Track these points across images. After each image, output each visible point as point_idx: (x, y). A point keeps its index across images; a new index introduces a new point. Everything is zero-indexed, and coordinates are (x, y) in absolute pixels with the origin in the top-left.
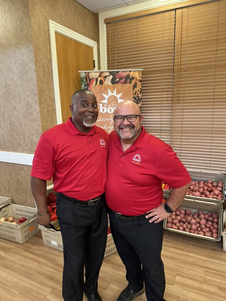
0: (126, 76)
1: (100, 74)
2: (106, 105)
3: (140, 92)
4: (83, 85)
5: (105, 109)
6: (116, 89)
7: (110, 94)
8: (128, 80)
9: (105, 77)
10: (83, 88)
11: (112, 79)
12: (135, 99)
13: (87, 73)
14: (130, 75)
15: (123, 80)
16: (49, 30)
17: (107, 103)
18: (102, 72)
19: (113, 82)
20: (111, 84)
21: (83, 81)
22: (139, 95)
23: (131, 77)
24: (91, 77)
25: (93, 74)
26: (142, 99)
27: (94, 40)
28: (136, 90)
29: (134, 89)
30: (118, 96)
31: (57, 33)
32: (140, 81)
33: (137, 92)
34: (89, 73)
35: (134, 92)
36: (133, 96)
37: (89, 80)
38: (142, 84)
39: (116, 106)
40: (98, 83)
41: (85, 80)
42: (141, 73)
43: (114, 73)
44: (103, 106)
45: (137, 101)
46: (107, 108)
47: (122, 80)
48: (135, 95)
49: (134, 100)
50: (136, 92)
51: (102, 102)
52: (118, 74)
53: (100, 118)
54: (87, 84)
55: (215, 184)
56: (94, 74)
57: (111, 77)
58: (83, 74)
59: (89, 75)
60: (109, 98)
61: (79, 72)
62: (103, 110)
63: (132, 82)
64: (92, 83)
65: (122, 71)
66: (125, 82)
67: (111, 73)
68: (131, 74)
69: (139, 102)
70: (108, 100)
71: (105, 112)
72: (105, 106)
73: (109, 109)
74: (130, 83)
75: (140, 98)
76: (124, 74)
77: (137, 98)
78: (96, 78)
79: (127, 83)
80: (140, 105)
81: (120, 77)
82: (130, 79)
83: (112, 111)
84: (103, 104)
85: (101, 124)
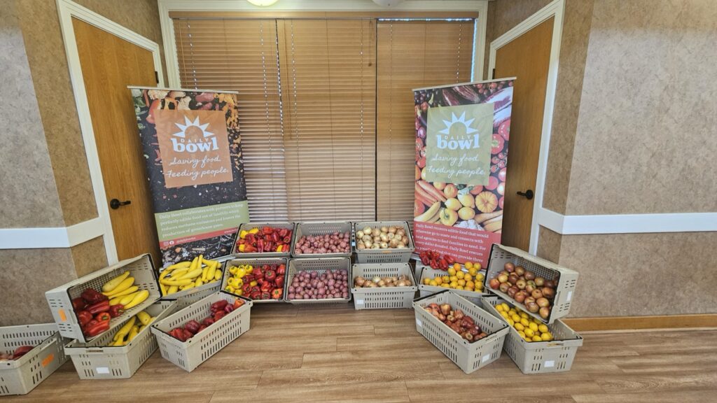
0: (213, 101)
1: (168, 93)
2: (183, 141)
3: (236, 123)
4: (139, 108)
5: (183, 146)
6: (198, 117)
8: (217, 106)
10: (138, 113)
11: (190, 103)
12: (231, 133)
13: (143, 91)
14: (218, 99)
15: (209, 105)
16: (57, 12)
17: (184, 137)
18: (171, 91)
19: (192, 106)
20: (189, 109)
21: (137, 102)
22: (237, 128)
23: (220, 101)
24: (152, 97)
25: (156, 92)
26: (240, 132)
27: (154, 41)
28: (232, 120)
29: (227, 119)
30: (203, 127)
31: (76, 21)
32: (236, 108)
33: (233, 122)
34: (148, 91)
35: (228, 123)
36: (228, 129)
37: (148, 101)
38: (239, 112)
39: (201, 142)
40: (167, 106)
41: (141, 101)
42: (235, 97)
43: (193, 94)
44: (179, 142)
45: (234, 136)
46: (185, 144)
47: (206, 105)
48: (230, 127)
49: (229, 133)
50: (231, 123)
51: (174, 135)
52: (200, 96)
53: (175, 160)
54: (146, 107)
55: (341, 236)
56: (158, 92)
57: (188, 99)
58: (136, 91)
59: (149, 93)
60: (187, 129)
61: (129, 87)
62: (179, 147)
63: (223, 109)
64: (156, 107)
65: (205, 93)
66: (213, 108)
67: (187, 94)
68: (222, 98)
69: (236, 137)
70: (186, 133)
71: (182, 150)
73: (188, 146)
74: (220, 109)
76: (211, 97)
77: (233, 131)
78: (162, 100)
79: (215, 110)
80: (238, 141)
81: (203, 100)
82: (220, 104)
83: (195, 149)
84: (179, 140)
85: (178, 169)
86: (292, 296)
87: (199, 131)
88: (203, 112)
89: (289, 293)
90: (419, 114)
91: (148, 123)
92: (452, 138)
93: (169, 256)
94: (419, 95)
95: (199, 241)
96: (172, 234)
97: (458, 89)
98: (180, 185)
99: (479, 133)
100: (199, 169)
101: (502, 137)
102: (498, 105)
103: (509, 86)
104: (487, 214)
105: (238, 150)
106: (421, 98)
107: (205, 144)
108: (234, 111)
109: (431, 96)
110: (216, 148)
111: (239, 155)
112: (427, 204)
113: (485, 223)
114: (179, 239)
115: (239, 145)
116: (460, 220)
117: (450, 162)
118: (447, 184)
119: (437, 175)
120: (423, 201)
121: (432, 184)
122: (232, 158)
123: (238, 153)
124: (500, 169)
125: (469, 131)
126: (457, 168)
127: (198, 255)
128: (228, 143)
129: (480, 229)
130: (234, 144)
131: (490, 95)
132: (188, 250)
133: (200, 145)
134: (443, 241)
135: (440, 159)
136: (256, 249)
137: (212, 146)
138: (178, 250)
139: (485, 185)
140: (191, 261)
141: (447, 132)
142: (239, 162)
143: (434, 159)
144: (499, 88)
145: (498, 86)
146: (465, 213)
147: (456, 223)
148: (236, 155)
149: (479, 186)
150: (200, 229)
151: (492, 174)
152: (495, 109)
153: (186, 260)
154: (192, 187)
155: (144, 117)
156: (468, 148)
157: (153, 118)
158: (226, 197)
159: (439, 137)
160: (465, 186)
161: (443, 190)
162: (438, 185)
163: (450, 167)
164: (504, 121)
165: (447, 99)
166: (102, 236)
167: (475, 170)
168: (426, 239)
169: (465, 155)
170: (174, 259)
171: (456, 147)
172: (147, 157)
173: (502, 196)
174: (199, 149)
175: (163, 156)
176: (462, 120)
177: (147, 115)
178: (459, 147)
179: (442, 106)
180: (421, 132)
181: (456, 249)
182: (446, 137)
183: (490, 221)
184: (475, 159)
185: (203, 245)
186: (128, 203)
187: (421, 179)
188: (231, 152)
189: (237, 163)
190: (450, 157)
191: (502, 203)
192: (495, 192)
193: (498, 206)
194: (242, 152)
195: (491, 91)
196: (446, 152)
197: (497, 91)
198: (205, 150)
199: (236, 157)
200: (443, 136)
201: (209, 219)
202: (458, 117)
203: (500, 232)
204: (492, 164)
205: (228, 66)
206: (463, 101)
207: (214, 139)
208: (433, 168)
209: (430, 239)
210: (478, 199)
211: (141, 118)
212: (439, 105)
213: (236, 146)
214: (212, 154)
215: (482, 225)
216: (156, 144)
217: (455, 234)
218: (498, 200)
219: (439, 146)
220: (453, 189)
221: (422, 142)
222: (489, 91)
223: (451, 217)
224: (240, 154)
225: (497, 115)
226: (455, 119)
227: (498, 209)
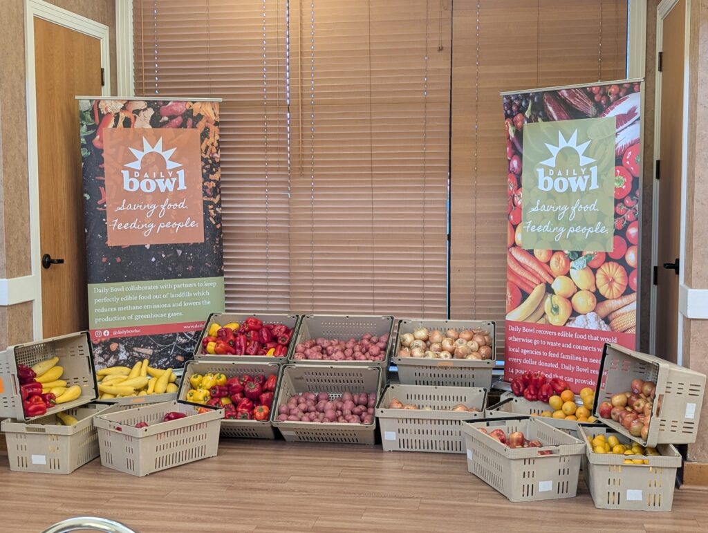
0: (184, 113)
1: (124, 105)
2: (137, 174)
3: (216, 148)
4: (85, 127)
5: (136, 182)
6: (161, 138)
7: (148, 148)
8: (190, 121)
9: (137, 112)
10: (84, 133)
11: (153, 117)
12: (207, 163)
13: (94, 102)
14: (192, 110)
15: (178, 120)
17: (139, 168)
18: (128, 101)
19: (155, 122)
20: (150, 127)
21: (83, 118)
22: (215, 155)
23: (195, 114)
24: (103, 111)
25: (108, 103)
26: (220, 163)
27: (103, 23)
28: (209, 144)
29: (202, 141)
30: (167, 155)
31: (37, 19)
32: (216, 124)
33: (211, 147)
34: (99, 101)
35: (204, 147)
36: (202, 157)
37: (97, 117)
38: (221, 130)
39: (162, 176)
40: (120, 124)
41: (89, 117)
42: (217, 107)
43: (157, 105)
44: (131, 176)
45: (211, 169)
46: (140, 179)
47: (174, 120)
48: (206, 154)
49: (203, 164)
50: (207, 147)
51: (128, 165)
52: (167, 106)
53: (124, 203)
54: (95, 124)
56: (110, 105)
57: (151, 112)
58: (84, 102)
59: (100, 105)
60: (144, 157)
61: (77, 97)
62: (131, 184)
63: (197, 126)
64: (107, 124)
65: (174, 101)
66: (183, 125)
67: (150, 104)
68: (197, 109)
69: (214, 170)
70: (143, 163)
71: (135, 188)
72: (136, 176)
73: (144, 182)
74: (194, 126)
75: (217, 160)
76: (181, 108)
77: (210, 161)
78: (116, 114)
79: (186, 127)
80: (216, 176)
81: (170, 113)
82: (193, 118)
83: (153, 189)
84: (132, 172)
85: (126, 217)
86: (283, 416)
87: (160, 160)
88: (169, 131)
89: (279, 414)
90: (512, 134)
91: (95, 148)
92: (560, 173)
93: (101, 355)
94: (510, 104)
95: (145, 336)
96: (107, 319)
97: (566, 95)
98: (125, 243)
99: (598, 164)
100: (155, 219)
101: (629, 170)
102: (622, 119)
103: (634, 92)
104: (612, 301)
105: (216, 191)
106: (514, 108)
107: (168, 180)
108: (214, 129)
109: (527, 103)
110: (182, 187)
111: (216, 201)
112: (526, 289)
113: (610, 318)
114: (117, 330)
115: (218, 183)
116: (574, 314)
117: (557, 213)
118: (554, 252)
119: (539, 237)
120: (519, 283)
121: (531, 252)
122: (206, 204)
123: (215, 198)
124: (628, 224)
125: (584, 161)
126: (568, 224)
127: (141, 359)
128: (201, 179)
129: (605, 328)
130: (210, 181)
131: (610, 104)
132: (128, 349)
133: (160, 182)
134: (551, 355)
135: (543, 209)
136: (233, 350)
137: (177, 184)
138: (114, 347)
139: (608, 251)
140: (131, 367)
141: (551, 162)
142: (215, 212)
143: (533, 210)
144: (621, 94)
145: (620, 91)
146: (581, 301)
147: (569, 321)
148: (212, 199)
149: (600, 253)
150: (148, 316)
151: (617, 233)
152: (618, 126)
153: (123, 365)
154: (143, 246)
155: (90, 139)
156: (583, 189)
157: (101, 140)
158: (190, 268)
159: (541, 171)
160: (580, 254)
161: (548, 263)
162: (541, 255)
163: (557, 223)
164: (631, 145)
165: (551, 109)
166: (31, 301)
167: (593, 226)
168: (525, 352)
169: (579, 200)
170: (107, 360)
171: (565, 188)
172: (87, 196)
173: (632, 269)
174: (157, 188)
175: (109, 195)
176: (572, 143)
177: (94, 135)
178: (569, 188)
179: (544, 120)
180: (515, 163)
181: (571, 368)
182: (551, 172)
183: (618, 312)
184: (593, 207)
185: (150, 345)
186: (61, 261)
187: (514, 245)
188: (205, 194)
189: (212, 212)
190: (557, 205)
191: (635, 281)
192: (622, 262)
193: (628, 286)
194: (222, 195)
195: (611, 98)
196: (551, 196)
197: (619, 99)
198: (167, 189)
199: (211, 203)
200: (547, 168)
201: (163, 301)
202: (567, 139)
203: (633, 331)
204: (617, 215)
205: (208, 56)
206: (574, 113)
207: (181, 173)
208: (532, 225)
209: (531, 352)
210: (599, 275)
211: (86, 140)
212: (539, 119)
213: (213, 184)
214: (176, 196)
215: (607, 320)
216: (102, 178)
217: (567, 340)
218: (628, 275)
219: (541, 186)
220: (563, 262)
221: (515, 182)
222: (609, 98)
223: (562, 310)
224: (218, 197)
225: (621, 135)
226: (563, 143)
227: (628, 292)
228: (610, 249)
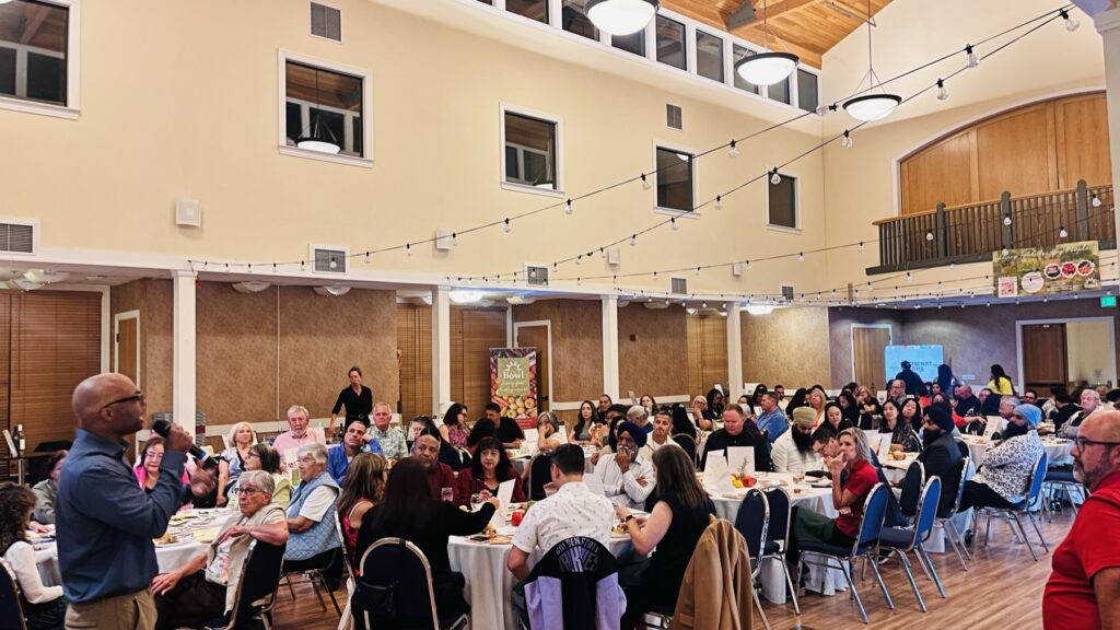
90: (493, 362)
92: (510, 373)
97: (512, 350)
99: (524, 370)
102: (530, 358)
104: (530, 409)
109: (499, 353)
116: (518, 414)
117: (510, 385)
118: (509, 397)
121: (502, 397)
124: (534, 387)
125: (519, 369)
126: (514, 388)
135: (505, 384)
139: (529, 395)
141: (508, 370)
143: (502, 384)
146: (520, 411)
149: (526, 396)
151: (531, 389)
156: (519, 378)
159: (504, 373)
160: (519, 397)
161: (508, 400)
162: (505, 398)
163: (510, 388)
165: (507, 354)
167: (523, 389)
169: (518, 381)
171: (513, 377)
176: (515, 364)
178: (515, 377)
179: (505, 357)
180: (494, 370)
182: (508, 373)
184: (522, 383)
190: (510, 383)
192: (533, 398)
196: (508, 380)
200: (506, 372)
204: (531, 385)
206: (515, 356)
208: (502, 389)
210: (526, 402)
215: (529, 415)
218: (535, 402)
219: (504, 377)
220: (513, 399)
226: (512, 364)
227: (535, 406)
228: (529, 394)
